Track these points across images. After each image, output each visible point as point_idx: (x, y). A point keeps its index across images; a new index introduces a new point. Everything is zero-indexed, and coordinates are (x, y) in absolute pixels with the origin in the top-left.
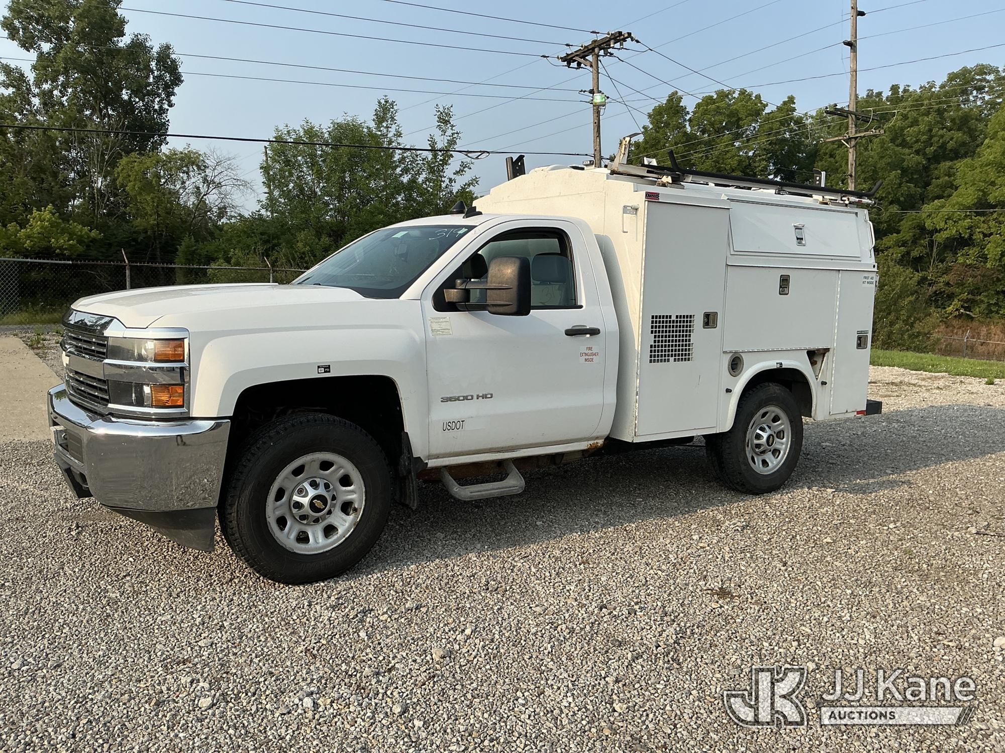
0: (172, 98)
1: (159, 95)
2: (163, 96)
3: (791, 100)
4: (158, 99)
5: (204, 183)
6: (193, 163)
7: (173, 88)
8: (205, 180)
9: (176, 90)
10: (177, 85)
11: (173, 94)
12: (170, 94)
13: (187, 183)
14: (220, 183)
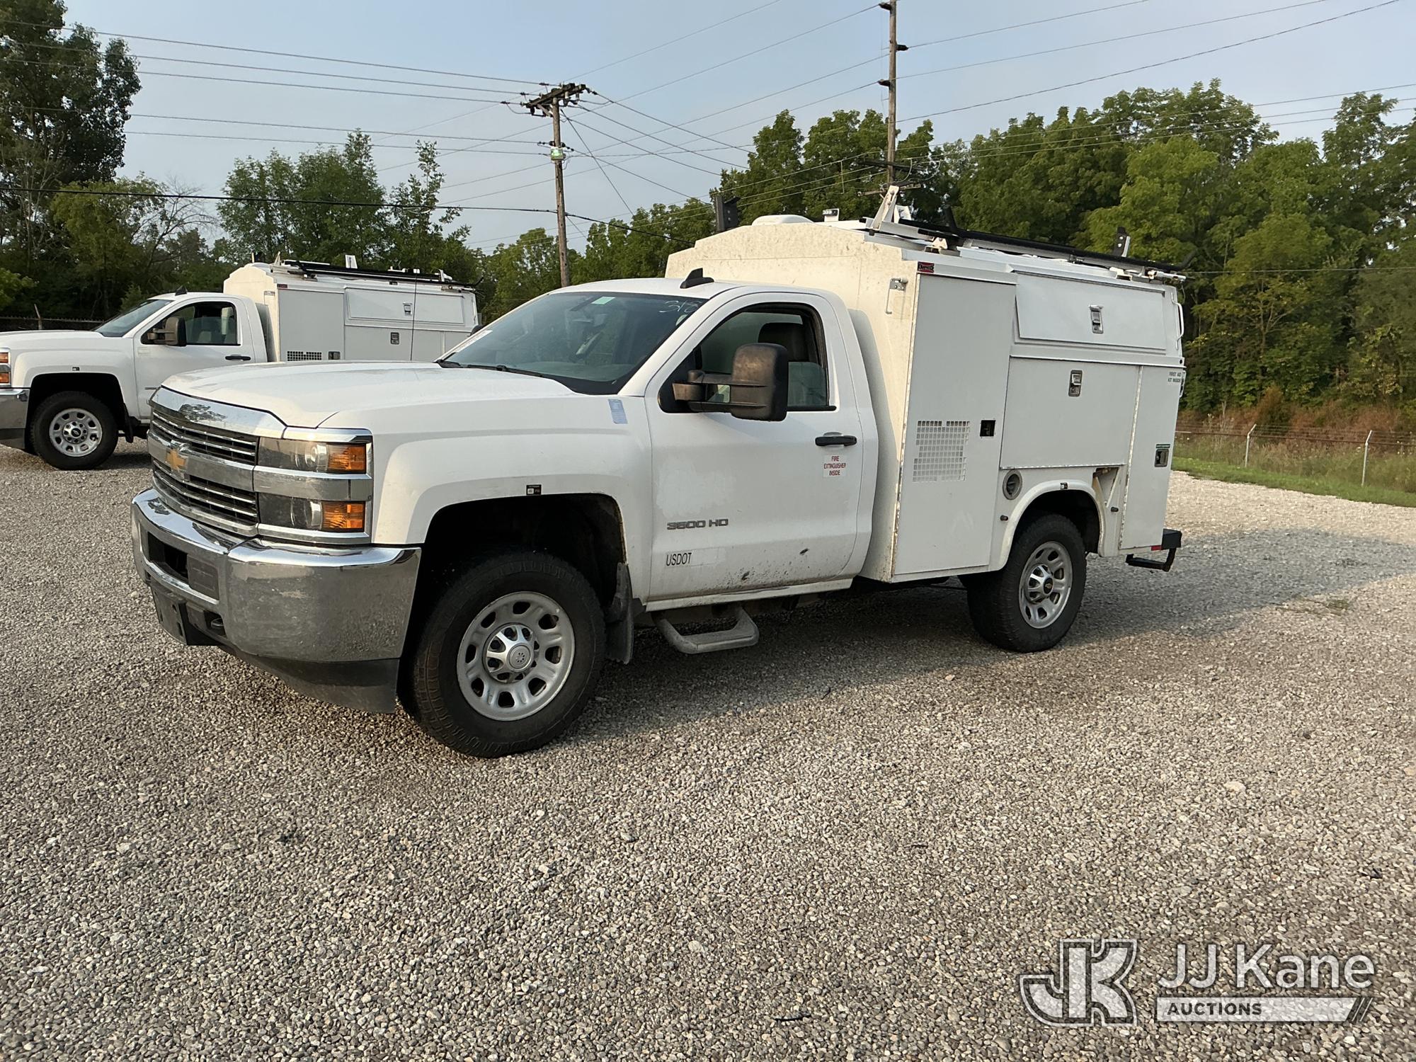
0: (127, 108)
1: (111, 104)
2: (116, 105)
3: (928, 126)
4: (108, 110)
5: (162, 220)
6: (147, 196)
7: (128, 96)
8: (164, 216)
9: (133, 98)
10: (133, 91)
11: (129, 103)
12: (124, 104)
13: (142, 219)
14: (182, 220)
